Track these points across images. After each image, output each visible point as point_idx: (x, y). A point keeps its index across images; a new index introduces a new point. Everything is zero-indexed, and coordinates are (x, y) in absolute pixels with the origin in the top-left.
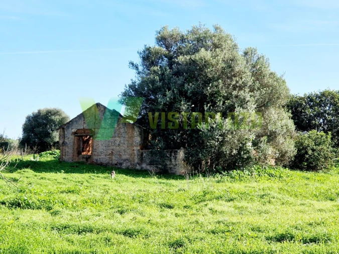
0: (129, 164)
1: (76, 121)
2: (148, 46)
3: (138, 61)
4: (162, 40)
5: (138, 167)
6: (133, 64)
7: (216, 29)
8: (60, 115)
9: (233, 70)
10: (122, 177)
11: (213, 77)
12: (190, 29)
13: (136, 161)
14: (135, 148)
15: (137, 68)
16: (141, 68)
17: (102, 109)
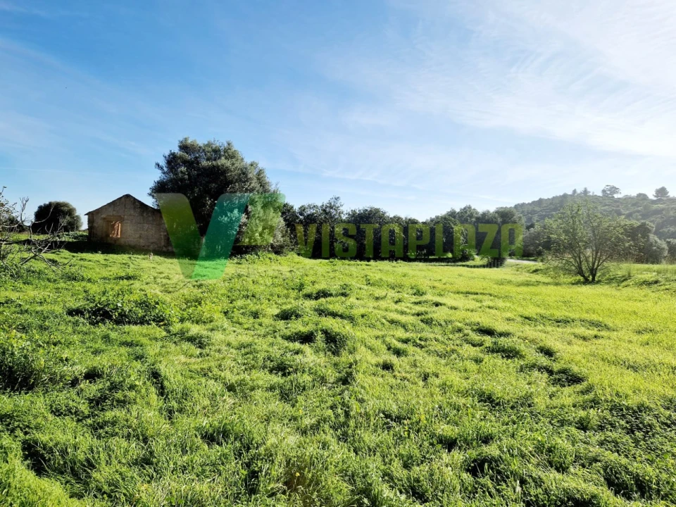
0: (156, 246)
1: (106, 209)
2: (173, 151)
3: (163, 163)
4: (184, 147)
5: (164, 249)
6: (158, 165)
7: (229, 144)
8: (68, 207)
9: (246, 176)
10: (158, 258)
11: (232, 180)
12: (206, 143)
13: (163, 244)
14: (162, 233)
15: (161, 168)
16: (165, 169)
17: (132, 200)
